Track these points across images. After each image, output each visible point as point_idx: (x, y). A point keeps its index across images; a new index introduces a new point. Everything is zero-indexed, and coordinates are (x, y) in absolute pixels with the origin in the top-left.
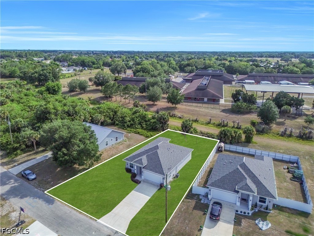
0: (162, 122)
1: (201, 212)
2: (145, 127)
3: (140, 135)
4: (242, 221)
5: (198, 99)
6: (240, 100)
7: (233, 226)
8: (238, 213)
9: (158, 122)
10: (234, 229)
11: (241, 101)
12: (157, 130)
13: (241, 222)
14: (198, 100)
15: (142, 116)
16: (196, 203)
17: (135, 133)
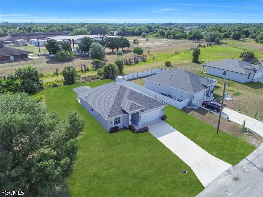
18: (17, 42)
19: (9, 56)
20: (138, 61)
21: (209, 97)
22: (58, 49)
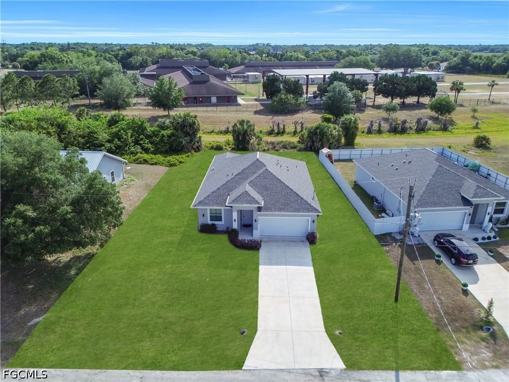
0: (188, 134)
2: (152, 148)
3: (152, 164)
5: (201, 99)
6: (281, 90)
9: (180, 134)
11: (283, 92)
12: (182, 149)
14: (201, 102)
15: (135, 127)
17: (137, 163)
18: (248, 76)
19: (210, 97)
20: (425, 128)
21: (484, 230)
22: (279, 91)
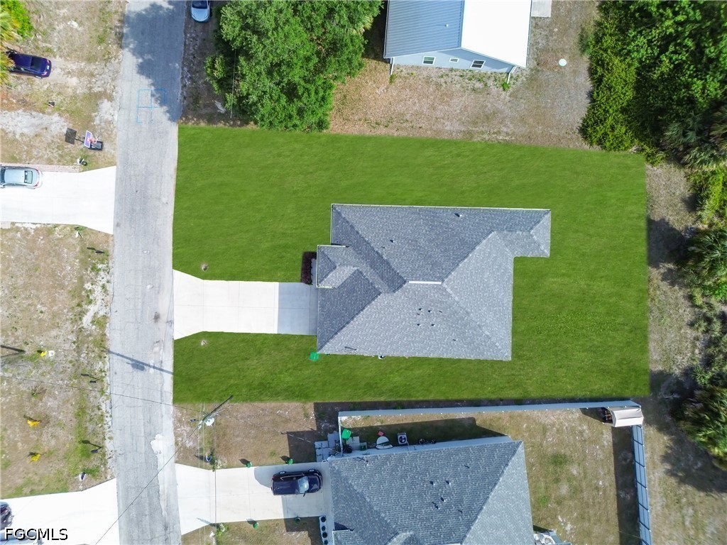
1: (288, 450)
4: (303, 532)
7: (282, 517)
8: (321, 521)
10: (277, 520)
13: (299, 530)
16: (308, 432)
